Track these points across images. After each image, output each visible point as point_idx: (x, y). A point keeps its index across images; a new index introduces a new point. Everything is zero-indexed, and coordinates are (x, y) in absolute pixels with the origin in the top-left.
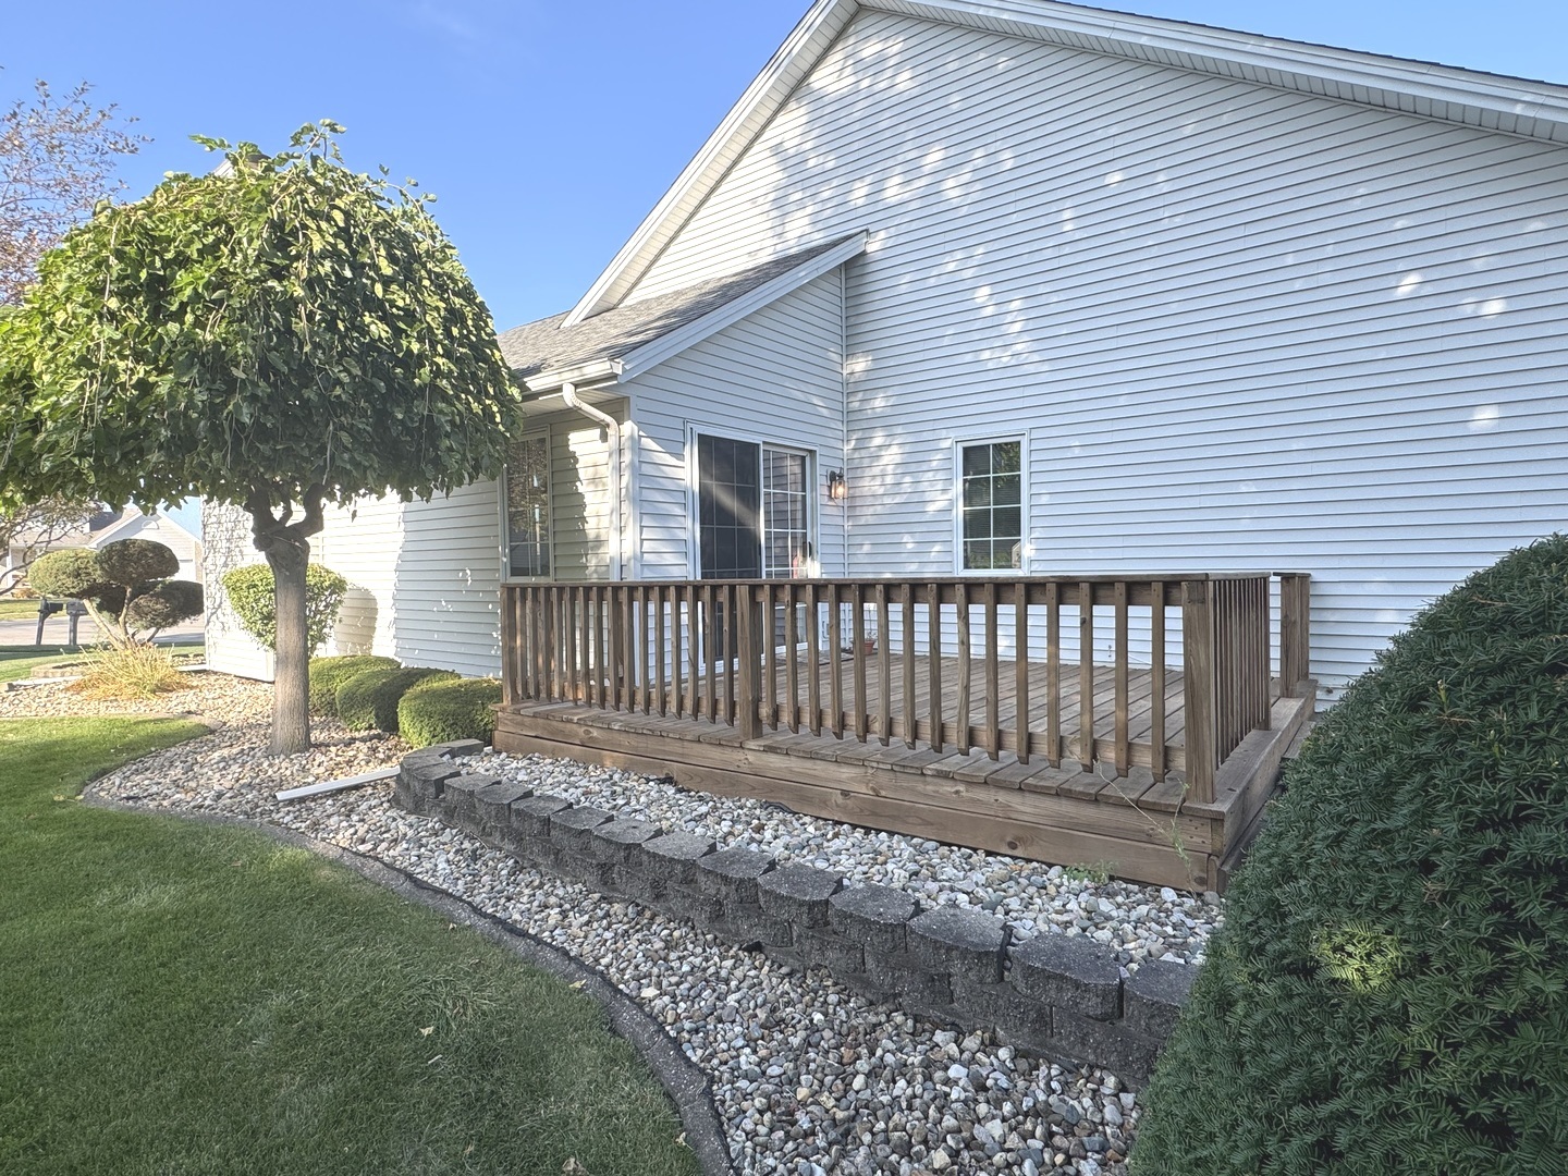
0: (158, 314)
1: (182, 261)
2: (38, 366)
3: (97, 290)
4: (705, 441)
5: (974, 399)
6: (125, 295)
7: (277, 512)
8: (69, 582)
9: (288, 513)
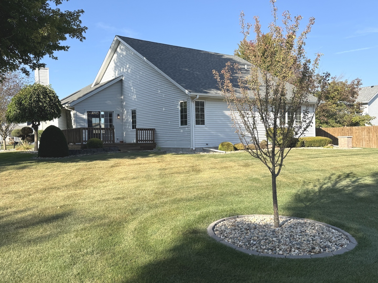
0: (20, 106)
1: (23, 100)
2: (11, 110)
3: (16, 104)
4: (88, 112)
5: (133, 103)
6: (18, 104)
7: (35, 123)
8: (17, 134)
9: (36, 123)
